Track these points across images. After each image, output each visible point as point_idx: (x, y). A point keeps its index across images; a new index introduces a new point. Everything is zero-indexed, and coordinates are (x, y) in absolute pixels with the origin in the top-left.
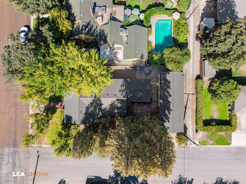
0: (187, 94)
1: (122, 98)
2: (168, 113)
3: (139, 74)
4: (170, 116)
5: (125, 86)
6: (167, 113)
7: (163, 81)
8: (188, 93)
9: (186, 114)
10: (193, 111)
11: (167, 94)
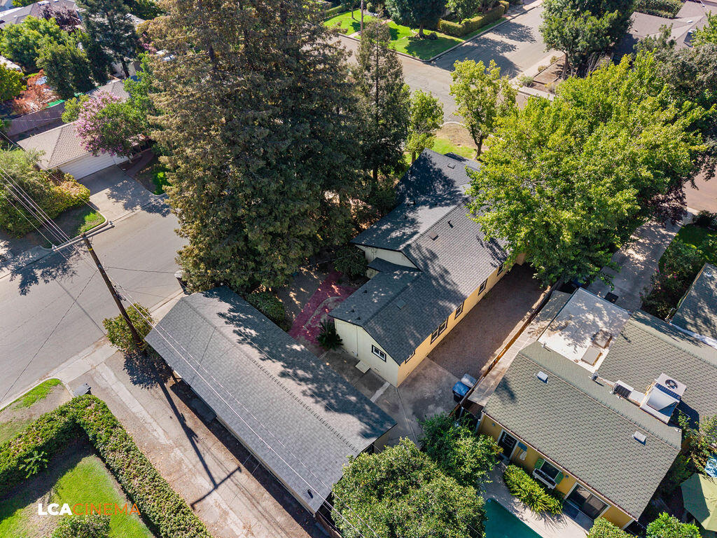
0: (223, 481)
1: (409, 242)
2: (243, 331)
3: (444, 379)
4: (232, 327)
5: (436, 279)
6: (248, 330)
7: (353, 399)
8: (220, 487)
9: (175, 417)
10: (154, 447)
11: (300, 372)
